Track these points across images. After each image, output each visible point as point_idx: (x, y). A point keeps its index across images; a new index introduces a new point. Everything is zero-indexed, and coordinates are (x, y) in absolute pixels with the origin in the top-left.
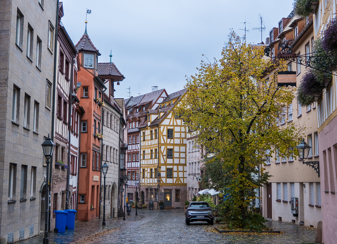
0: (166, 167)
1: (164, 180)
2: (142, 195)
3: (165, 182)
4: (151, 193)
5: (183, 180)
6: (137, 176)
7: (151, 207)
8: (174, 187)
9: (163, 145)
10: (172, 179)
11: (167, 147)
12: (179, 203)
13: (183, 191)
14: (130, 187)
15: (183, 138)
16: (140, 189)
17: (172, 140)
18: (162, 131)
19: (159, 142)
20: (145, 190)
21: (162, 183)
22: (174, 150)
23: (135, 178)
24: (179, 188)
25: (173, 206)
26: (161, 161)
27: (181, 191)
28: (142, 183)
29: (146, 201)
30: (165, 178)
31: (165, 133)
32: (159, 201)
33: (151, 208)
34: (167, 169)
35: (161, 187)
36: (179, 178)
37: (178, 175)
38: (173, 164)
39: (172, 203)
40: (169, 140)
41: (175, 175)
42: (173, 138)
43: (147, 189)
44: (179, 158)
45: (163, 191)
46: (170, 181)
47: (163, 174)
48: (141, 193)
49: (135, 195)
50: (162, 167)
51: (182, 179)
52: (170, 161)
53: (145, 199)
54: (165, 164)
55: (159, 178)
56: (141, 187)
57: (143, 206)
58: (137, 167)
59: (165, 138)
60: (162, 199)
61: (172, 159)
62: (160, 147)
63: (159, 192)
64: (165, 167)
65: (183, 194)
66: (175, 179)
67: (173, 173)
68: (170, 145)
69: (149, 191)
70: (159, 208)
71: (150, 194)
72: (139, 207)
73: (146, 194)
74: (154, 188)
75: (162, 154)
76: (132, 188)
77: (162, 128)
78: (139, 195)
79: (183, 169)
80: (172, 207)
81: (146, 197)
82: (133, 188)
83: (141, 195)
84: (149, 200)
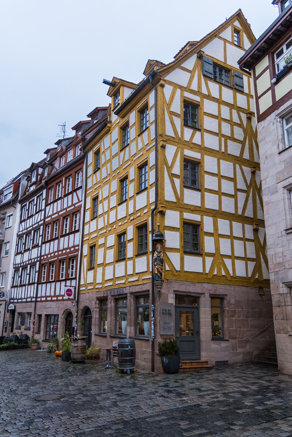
0: (181, 216)
1: (175, 258)
2: (85, 318)
3: (178, 268)
4: (120, 316)
5: (233, 264)
6: (72, 269)
7: (126, 361)
8: (206, 286)
9: (170, 140)
10: (201, 259)
11: (182, 153)
12: (223, 344)
13: (232, 301)
14: (51, 301)
15: (227, 138)
16: (78, 302)
17: (198, 134)
18: (168, 98)
19: (160, 132)
20: (93, 303)
21: (167, 268)
22: (202, 167)
23: (67, 274)
24: (221, 289)
25: (204, 356)
26: (166, 192)
27: (229, 303)
28: (86, 285)
29: (98, 337)
30: (179, 254)
31: (177, 107)
32: (159, 340)
33: (128, 368)
34: (186, 224)
35: (164, 284)
36: (220, 257)
37: (217, 248)
38: (201, 210)
39: (203, 346)
40: (188, 133)
41: (209, 244)
42: (200, 130)
43: (102, 301)
44: (219, 193)
45: (172, 300)
46: (193, 264)
47: (173, 239)
48: (80, 312)
49: (62, 320)
50: (169, 213)
51: (228, 262)
52: (191, 197)
53: (94, 330)
54: (179, 205)
55: (159, 250)
56: (82, 296)
57: (88, 352)
58: (72, 247)
59: (178, 122)
60: (170, 329)
61: (199, 193)
62: (163, 147)
63: (157, 304)
64: (177, 214)
65: (235, 312)
66: (209, 261)
67: (203, 239)
68: (191, 149)
69: (111, 304)
70: (158, 364)
71: (113, 313)
72: (75, 356)
73: (97, 316)
74: (131, 293)
75: (169, 168)
76: (57, 300)
77: (168, 90)
78: (75, 319)
79: (231, 232)
80: (203, 359)
81: (97, 323)
82: (60, 300)
83: (79, 320)
84: (108, 335)
